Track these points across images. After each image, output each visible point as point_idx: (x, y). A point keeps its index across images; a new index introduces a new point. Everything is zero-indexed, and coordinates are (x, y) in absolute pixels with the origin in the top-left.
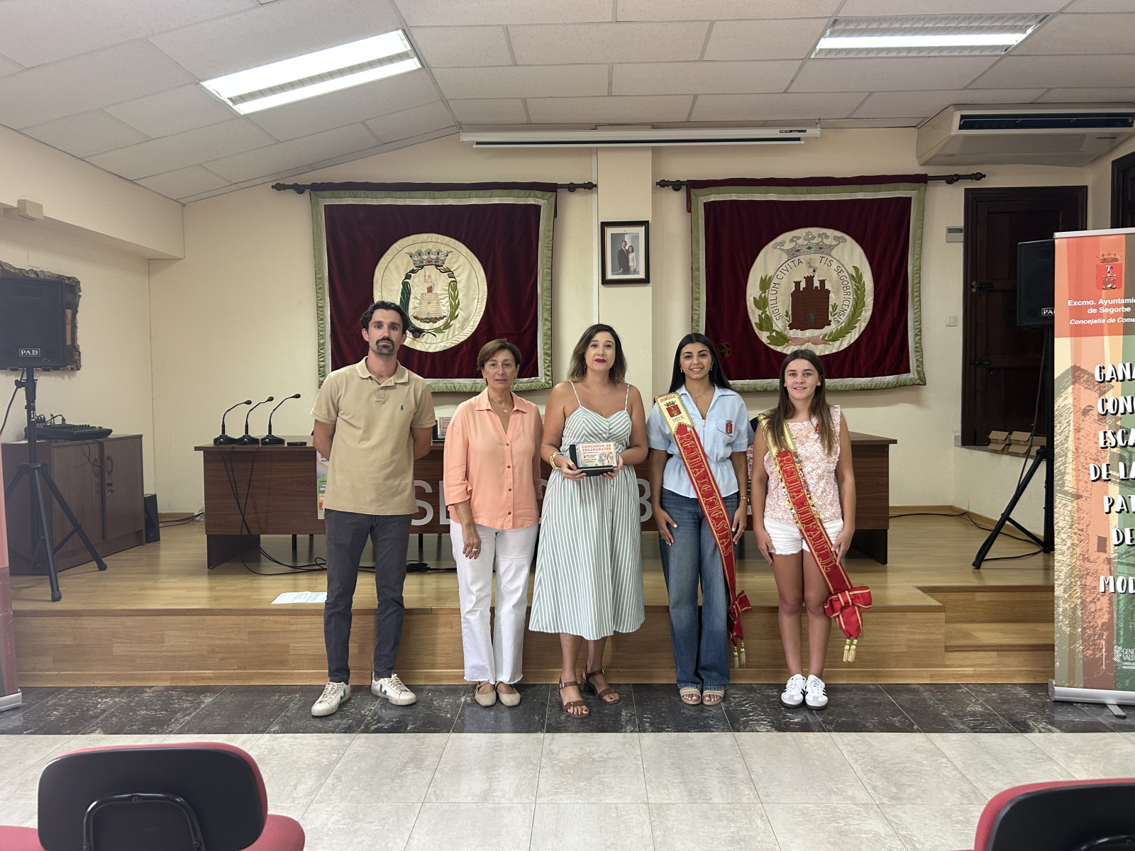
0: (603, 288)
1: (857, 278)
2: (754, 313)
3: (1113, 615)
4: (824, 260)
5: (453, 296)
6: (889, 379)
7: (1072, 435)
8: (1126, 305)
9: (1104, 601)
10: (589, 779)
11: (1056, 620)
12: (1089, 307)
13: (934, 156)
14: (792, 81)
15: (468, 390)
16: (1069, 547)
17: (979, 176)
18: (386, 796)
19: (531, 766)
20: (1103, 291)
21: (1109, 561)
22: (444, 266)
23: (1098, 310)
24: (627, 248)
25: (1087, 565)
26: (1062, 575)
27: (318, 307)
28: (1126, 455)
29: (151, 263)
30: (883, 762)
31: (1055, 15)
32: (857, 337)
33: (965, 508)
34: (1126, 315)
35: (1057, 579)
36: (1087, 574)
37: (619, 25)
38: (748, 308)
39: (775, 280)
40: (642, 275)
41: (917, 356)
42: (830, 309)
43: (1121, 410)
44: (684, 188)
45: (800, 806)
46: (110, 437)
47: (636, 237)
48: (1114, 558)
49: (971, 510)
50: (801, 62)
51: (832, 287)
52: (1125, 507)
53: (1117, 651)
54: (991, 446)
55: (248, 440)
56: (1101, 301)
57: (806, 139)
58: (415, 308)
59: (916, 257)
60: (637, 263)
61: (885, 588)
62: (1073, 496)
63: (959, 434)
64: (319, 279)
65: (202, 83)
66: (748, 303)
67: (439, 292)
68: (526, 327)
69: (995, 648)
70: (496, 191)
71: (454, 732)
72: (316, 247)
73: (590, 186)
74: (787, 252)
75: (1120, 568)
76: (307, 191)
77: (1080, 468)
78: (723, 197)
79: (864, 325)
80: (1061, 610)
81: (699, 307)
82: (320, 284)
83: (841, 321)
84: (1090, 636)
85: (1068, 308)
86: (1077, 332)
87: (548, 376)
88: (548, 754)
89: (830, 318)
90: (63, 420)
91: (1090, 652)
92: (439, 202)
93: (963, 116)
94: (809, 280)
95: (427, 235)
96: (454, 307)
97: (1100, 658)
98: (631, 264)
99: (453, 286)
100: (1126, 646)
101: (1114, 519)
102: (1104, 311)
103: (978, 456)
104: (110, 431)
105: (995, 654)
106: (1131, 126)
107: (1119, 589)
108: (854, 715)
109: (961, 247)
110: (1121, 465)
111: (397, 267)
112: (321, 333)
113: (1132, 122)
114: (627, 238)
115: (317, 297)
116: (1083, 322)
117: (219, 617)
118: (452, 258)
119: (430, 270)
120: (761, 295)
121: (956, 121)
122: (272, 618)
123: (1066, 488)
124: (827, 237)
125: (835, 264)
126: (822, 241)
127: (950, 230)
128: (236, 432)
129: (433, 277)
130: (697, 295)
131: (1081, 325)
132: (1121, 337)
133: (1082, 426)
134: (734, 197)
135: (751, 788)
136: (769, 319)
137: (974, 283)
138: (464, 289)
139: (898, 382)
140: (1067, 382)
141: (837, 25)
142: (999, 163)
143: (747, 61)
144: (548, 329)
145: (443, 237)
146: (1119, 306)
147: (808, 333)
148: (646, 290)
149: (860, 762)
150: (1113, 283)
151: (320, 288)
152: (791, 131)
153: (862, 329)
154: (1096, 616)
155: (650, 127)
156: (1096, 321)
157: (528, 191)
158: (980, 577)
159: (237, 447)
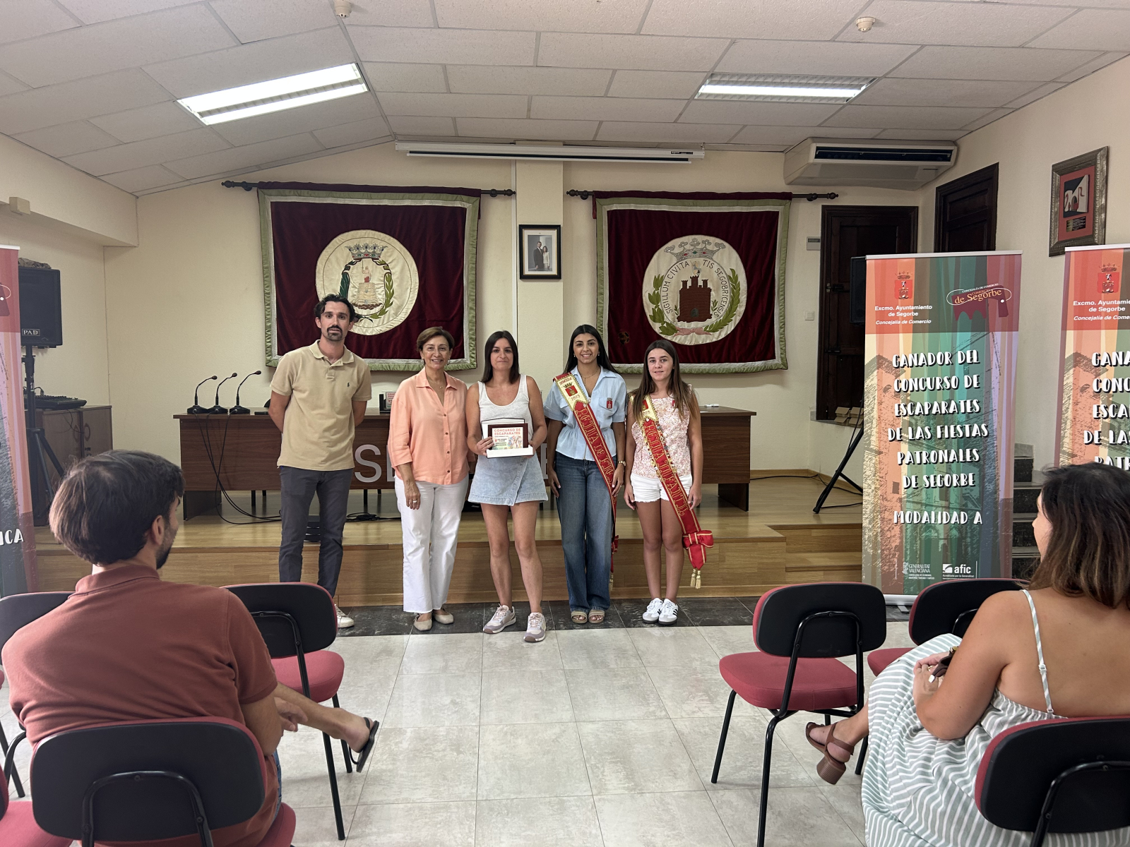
0: (521, 282)
1: (733, 279)
2: (648, 306)
3: (902, 539)
4: (707, 263)
5: (389, 287)
6: (759, 364)
7: (876, 407)
8: (915, 311)
9: (897, 529)
10: (519, 658)
11: (863, 544)
12: (890, 311)
13: (797, 178)
14: (680, 114)
15: (402, 369)
16: (873, 490)
17: (832, 195)
18: (368, 672)
19: (476, 652)
20: (899, 300)
21: (900, 500)
22: (380, 259)
23: (896, 314)
24: (542, 248)
25: (885, 503)
26: (868, 510)
27: (265, 294)
28: (913, 421)
29: (106, 250)
30: (733, 642)
31: (880, 79)
32: (732, 329)
33: (818, 471)
34: (915, 318)
35: (864, 514)
36: (885, 510)
37: (539, 68)
38: (644, 303)
39: (666, 279)
40: (554, 272)
41: (781, 345)
42: (712, 305)
43: (911, 389)
44: (590, 197)
45: (671, 668)
46: (86, 406)
47: (549, 239)
48: (904, 498)
49: (823, 473)
50: (687, 101)
51: (713, 286)
52: (912, 460)
53: (905, 565)
54: (837, 420)
55: (218, 410)
56: (898, 308)
57: (692, 159)
58: (353, 296)
59: (782, 262)
60: (551, 261)
61: (747, 526)
62: (876, 452)
63: (815, 410)
64: (266, 268)
65: (179, 101)
66: (644, 298)
67: (376, 282)
68: (453, 314)
69: (823, 568)
70: (427, 194)
71: (412, 634)
72: (263, 239)
73: (510, 193)
74: (676, 255)
75: (908, 505)
76: (255, 189)
77: (882, 431)
78: (623, 207)
79: (738, 319)
80: (867, 536)
81: (603, 301)
82: (267, 273)
83: (720, 315)
84: (886, 555)
85: (875, 313)
86: (881, 330)
87: (473, 358)
88: (487, 645)
89: (711, 313)
90: (42, 391)
91: (886, 567)
92: (376, 203)
93: (818, 148)
94: (695, 279)
95: (364, 231)
96: (389, 296)
97: (894, 572)
98: (545, 262)
99: (388, 277)
100: (912, 562)
101: (905, 468)
102: (899, 314)
103: (828, 427)
104: (85, 402)
105: (822, 573)
106: (949, 160)
107: (907, 521)
108: (716, 616)
109: (818, 254)
110: (910, 429)
111: (337, 259)
112: (268, 317)
113: (950, 157)
114: (542, 240)
115: (264, 285)
116: (885, 323)
117: (207, 554)
118: (387, 252)
119: (368, 262)
120: (654, 292)
121: (813, 152)
122: (254, 554)
123: (872, 447)
124: (709, 243)
125: (715, 267)
126: (705, 247)
127: (810, 240)
128: (207, 403)
129: (370, 269)
130: (602, 291)
131: (884, 325)
132: (911, 335)
133: (883, 400)
134: (632, 207)
135: (637, 659)
136: (661, 312)
137: (828, 285)
138: (398, 280)
139: (765, 366)
140: (873, 367)
141: (713, 77)
142: (850, 185)
143: (643, 98)
144: (473, 317)
145: (380, 233)
146: (910, 311)
147: (693, 325)
148: (557, 286)
149: (717, 642)
150: (907, 293)
151: (267, 277)
152: (680, 153)
153: (737, 322)
154: (891, 541)
155: (562, 144)
156: (894, 323)
157: (455, 196)
158: (818, 519)
159: (212, 416)
